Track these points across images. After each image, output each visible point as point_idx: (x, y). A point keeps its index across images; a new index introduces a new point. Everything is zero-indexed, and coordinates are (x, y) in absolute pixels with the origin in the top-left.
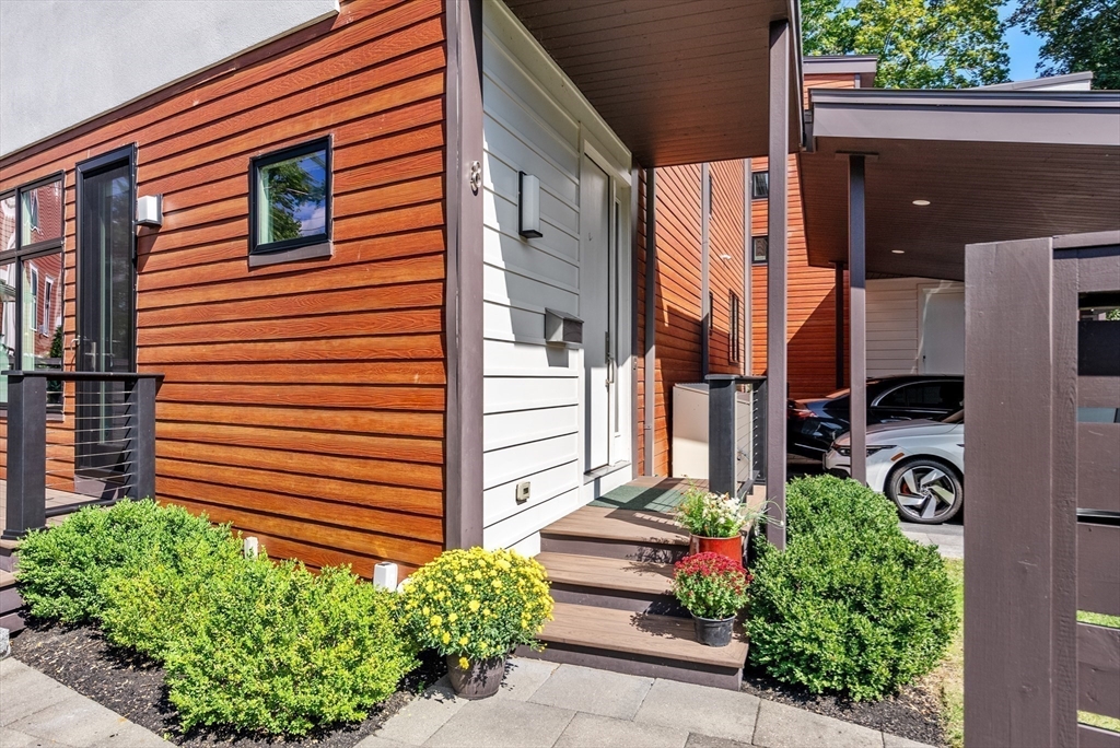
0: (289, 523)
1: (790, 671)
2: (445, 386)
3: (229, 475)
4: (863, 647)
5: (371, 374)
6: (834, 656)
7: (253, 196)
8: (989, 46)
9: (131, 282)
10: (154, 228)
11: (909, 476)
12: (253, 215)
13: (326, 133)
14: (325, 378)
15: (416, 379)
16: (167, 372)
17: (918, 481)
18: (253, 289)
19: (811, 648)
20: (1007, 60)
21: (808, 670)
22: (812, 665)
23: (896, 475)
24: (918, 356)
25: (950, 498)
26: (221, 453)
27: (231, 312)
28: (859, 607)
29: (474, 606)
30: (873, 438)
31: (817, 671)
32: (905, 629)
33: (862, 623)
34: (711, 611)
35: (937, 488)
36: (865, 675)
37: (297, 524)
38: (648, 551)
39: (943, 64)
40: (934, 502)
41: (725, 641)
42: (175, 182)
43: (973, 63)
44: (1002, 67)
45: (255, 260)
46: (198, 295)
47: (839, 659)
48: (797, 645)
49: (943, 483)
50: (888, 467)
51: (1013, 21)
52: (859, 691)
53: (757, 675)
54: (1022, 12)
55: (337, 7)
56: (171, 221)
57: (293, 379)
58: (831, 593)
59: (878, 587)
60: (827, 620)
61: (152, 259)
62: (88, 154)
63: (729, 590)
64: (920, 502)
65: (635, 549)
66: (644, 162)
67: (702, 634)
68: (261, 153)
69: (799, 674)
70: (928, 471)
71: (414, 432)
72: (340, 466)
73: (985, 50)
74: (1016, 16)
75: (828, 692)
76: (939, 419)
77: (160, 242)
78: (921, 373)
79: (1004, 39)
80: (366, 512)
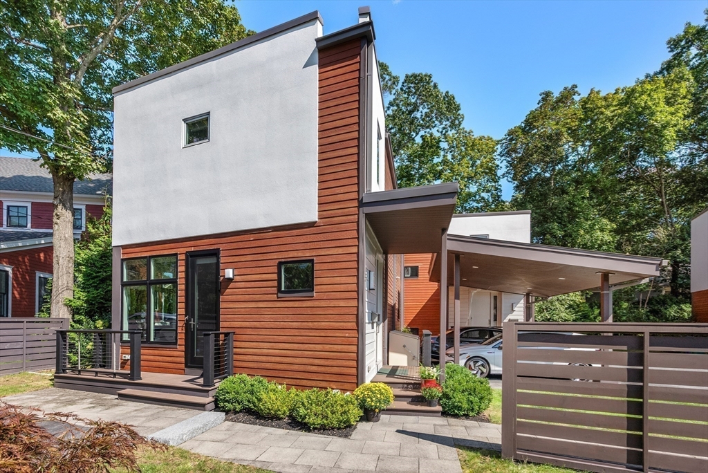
0: (295, 380)
1: (454, 411)
2: (358, 338)
3: (268, 366)
4: (472, 403)
5: (329, 333)
6: (465, 406)
7: (279, 274)
8: (494, 184)
9: (218, 298)
10: (230, 280)
11: (472, 364)
12: (279, 281)
13: (312, 258)
14: (311, 334)
15: (347, 335)
16: (237, 331)
17: (475, 365)
18: (278, 304)
19: (460, 404)
20: (501, 191)
21: (458, 410)
22: (459, 408)
23: (468, 363)
24: (469, 318)
25: (484, 370)
26: (264, 358)
27: (268, 311)
28: (470, 394)
29: (379, 396)
30: (461, 351)
31: (461, 410)
32: (481, 398)
33: (472, 398)
34: (433, 397)
35: (481, 367)
36: (472, 410)
37: (299, 380)
38: (405, 386)
39: (476, 190)
40: (480, 372)
41: (436, 406)
42: (240, 265)
43: (488, 191)
44: (499, 194)
45: (280, 295)
46: (253, 305)
47: (467, 406)
48: (456, 404)
49: (482, 365)
50: (465, 361)
51: (503, 175)
52: (471, 414)
53: (444, 414)
54: (507, 173)
55: (317, 220)
56: (237, 278)
57: (297, 334)
58: (463, 391)
59: (475, 389)
60: (462, 397)
61: (227, 290)
62: (193, 249)
63: (437, 392)
64: (475, 372)
65: (401, 385)
66: (386, 253)
67: (430, 404)
68: (283, 260)
69: (456, 411)
70: (477, 362)
71: (346, 351)
72: (317, 362)
73: (493, 186)
74: (504, 174)
75: (464, 415)
76: (480, 343)
77: (232, 285)
78: (470, 326)
79: (500, 183)
80: (327, 375)
